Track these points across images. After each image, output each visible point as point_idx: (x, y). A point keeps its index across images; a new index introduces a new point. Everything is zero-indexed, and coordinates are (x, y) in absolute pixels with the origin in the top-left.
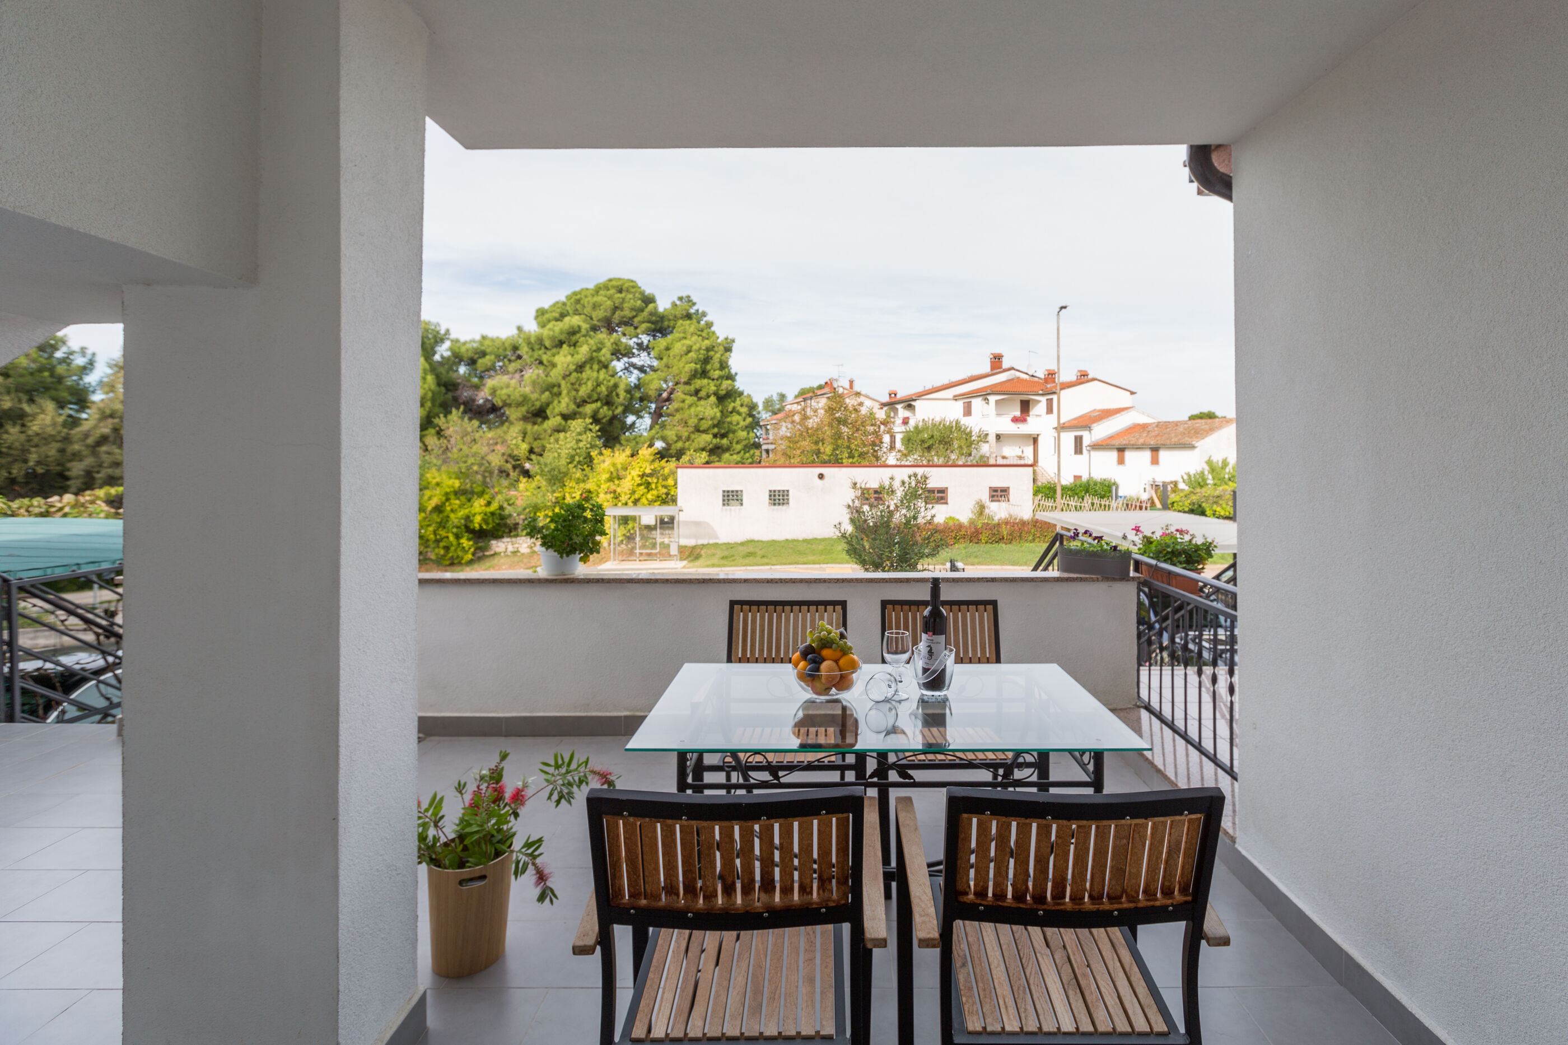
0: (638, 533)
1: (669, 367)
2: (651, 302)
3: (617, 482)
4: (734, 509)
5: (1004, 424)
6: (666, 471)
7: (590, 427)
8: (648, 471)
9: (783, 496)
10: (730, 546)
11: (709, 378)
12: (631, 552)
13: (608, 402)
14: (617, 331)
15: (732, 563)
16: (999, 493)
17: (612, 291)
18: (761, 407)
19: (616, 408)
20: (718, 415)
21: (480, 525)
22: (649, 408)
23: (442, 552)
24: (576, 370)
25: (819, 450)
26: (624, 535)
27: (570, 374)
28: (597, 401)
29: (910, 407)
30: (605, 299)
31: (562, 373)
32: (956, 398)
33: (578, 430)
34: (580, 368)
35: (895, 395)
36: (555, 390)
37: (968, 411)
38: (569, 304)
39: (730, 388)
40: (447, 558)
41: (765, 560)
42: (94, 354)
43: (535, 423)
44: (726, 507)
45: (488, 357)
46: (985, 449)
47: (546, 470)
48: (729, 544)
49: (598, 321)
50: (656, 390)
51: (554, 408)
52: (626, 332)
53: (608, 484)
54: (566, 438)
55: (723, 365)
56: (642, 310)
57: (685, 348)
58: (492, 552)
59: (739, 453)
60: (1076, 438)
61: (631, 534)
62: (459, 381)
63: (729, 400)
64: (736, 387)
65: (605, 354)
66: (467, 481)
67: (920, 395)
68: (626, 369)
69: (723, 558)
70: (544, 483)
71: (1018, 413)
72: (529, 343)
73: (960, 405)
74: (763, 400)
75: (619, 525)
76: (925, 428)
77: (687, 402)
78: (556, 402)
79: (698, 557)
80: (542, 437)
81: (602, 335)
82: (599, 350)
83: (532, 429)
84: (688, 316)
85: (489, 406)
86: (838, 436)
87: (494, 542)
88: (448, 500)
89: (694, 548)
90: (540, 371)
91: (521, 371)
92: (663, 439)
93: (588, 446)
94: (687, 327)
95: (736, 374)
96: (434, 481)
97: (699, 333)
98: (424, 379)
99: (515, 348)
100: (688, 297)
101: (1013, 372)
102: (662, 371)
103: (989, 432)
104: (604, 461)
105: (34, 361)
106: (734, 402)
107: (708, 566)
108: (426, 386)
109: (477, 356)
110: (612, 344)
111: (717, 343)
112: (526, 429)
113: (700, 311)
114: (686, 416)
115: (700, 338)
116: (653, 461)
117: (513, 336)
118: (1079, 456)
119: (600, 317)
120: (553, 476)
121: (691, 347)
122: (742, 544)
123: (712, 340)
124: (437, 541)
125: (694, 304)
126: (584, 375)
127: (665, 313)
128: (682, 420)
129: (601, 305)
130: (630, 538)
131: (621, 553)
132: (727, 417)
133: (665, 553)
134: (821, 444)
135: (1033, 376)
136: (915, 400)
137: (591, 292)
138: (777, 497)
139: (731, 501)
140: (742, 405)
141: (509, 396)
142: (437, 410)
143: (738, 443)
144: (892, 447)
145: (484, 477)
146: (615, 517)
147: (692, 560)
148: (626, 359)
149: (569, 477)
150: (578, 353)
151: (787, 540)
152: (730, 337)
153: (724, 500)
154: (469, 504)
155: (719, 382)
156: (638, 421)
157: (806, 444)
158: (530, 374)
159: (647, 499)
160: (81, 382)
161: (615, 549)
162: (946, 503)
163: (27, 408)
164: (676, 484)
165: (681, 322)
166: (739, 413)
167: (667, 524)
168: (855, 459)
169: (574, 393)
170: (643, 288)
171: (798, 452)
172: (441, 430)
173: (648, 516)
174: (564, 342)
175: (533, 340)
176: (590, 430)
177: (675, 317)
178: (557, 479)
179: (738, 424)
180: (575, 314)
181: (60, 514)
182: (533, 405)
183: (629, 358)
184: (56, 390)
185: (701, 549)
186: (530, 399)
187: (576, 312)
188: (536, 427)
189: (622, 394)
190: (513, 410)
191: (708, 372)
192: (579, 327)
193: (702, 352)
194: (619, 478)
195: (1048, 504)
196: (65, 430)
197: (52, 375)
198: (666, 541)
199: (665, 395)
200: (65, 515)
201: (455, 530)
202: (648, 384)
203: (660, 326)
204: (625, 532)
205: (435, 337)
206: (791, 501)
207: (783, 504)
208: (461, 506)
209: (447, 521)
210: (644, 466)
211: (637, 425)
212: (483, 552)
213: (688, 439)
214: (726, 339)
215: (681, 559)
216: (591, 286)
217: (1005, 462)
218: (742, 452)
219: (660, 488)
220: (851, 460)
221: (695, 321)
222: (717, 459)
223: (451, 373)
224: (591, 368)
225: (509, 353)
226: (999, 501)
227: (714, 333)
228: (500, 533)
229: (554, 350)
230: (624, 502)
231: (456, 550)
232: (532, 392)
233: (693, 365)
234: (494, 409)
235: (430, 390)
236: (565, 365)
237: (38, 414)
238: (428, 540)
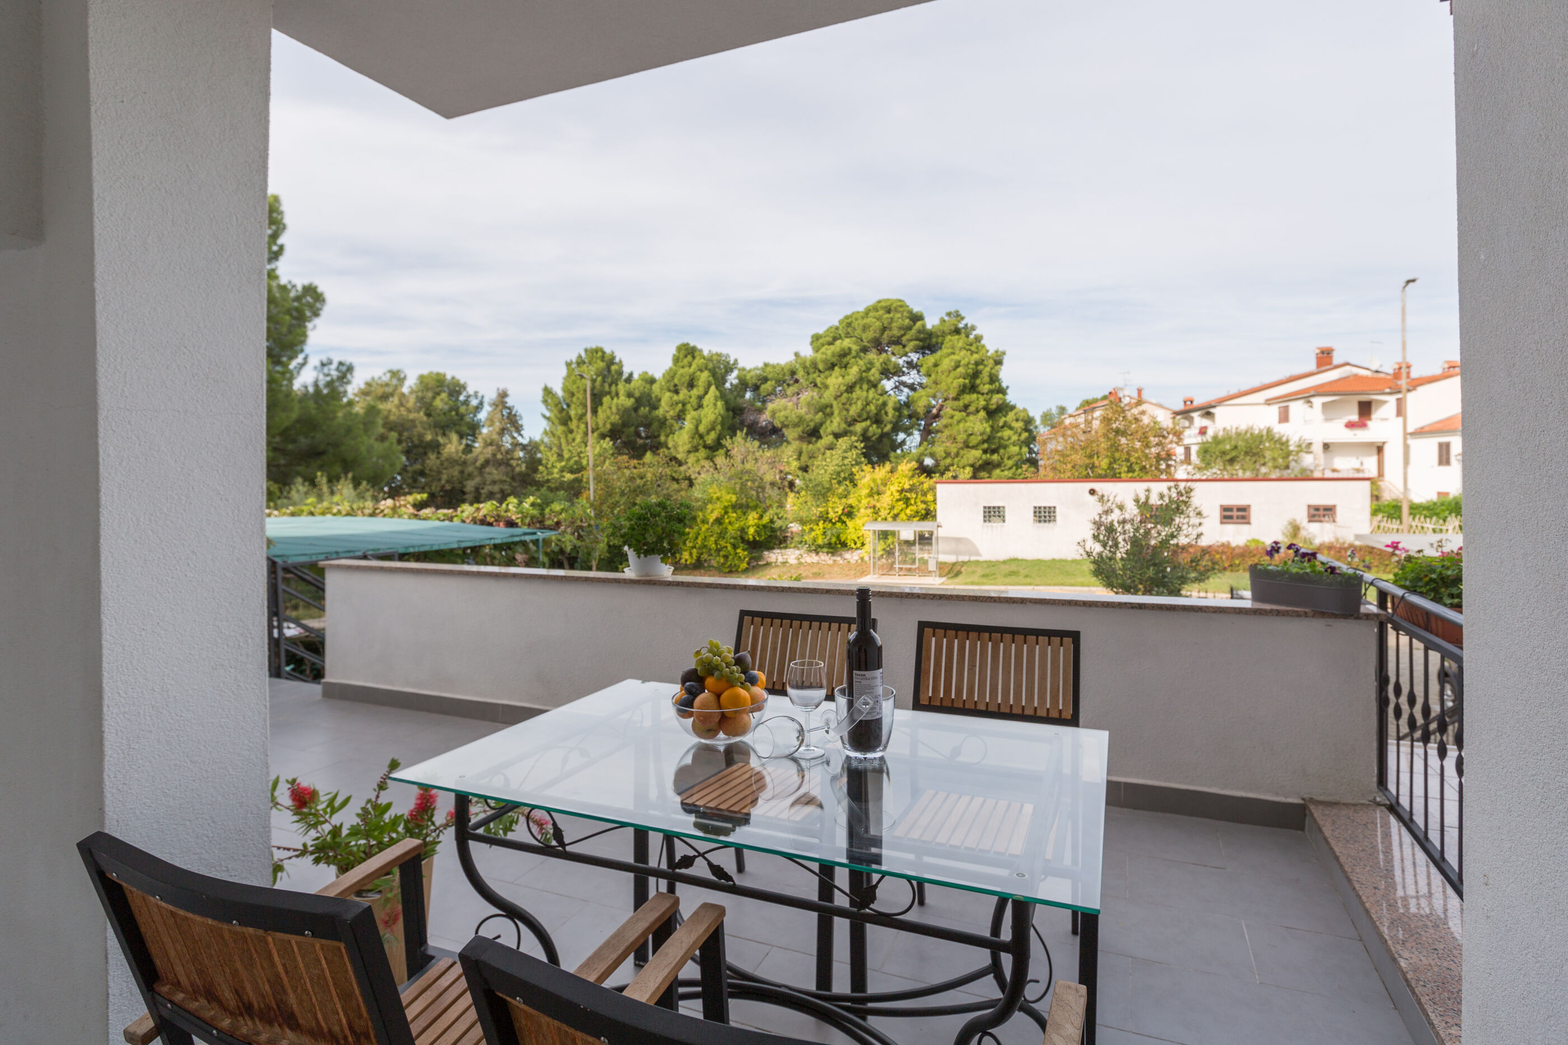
0: (897, 548)
1: (937, 384)
2: (919, 320)
3: (876, 497)
4: (996, 525)
5: (1337, 431)
6: (926, 486)
7: (856, 444)
8: (907, 486)
9: (1049, 512)
10: (991, 564)
11: (979, 393)
12: (891, 567)
13: (877, 420)
14: (886, 351)
15: (992, 581)
16: (1321, 512)
17: (881, 312)
18: (1038, 421)
19: (885, 426)
20: (988, 430)
21: (754, 537)
22: (920, 425)
23: (722, 560)
24: (847, 391)
25: (1093, 464)
26: (884, 549)
27: (842, 394)
28: (866, 420)
29: (1208, 415)
30: (875, 320)
31: (833, 394)
32: (1269, 402)
33: (844, 447)
34: (850, 388)
35: (1192, 402)
36: (828, 410)
37: (1284, 417)
38: (841, 328)
39: (1001, 402)
40: (726, 566)
41: (1028, 580)
42: (483, 397)
43: (810, 443)
44: (987, 524)
45: (769, 382)
46: (1308, 460)
47: (811, 485)
48: (990, 561)
49: (868, 342)
50: (925, 406)
51: (826, 428)
52: (895, 352)
53: (869, 499)
54: (832, 455)
55: (994, 379)
56: (910, 328)
57: (953, 364)
58: (765, 562)
59: (1010, 468)
60: (1441, 445)
61: (891, 549)
62: (745, 405)
63: (1000, 415)
64: (1008, 401)
65: (874, 374)
66: (743, 496)
67: (1221, 402)
68: (896, 387)
69: (983, 576)
70: (809, 498)
71: (1355, 417)
72: (805, 368)
73: (1274, 410)
74: (1041, 413)
75: (879, 539)
76: (1228, 438)
77: (955, 418)
78: (828, 422)
79: (958, 574)
80: (816, 455)
81: (872, 355)
82: (869, 370)
83: (807, 448)
84: (957, 331)
85: (770, 427)
86: (1115, 447)
87: (766, 553)
88: (726, 513)
89: (954, 564)
90: (815, 393)
91: (798, 394)
92: (932, 455)
93: (854, 462)
94: (956, 342)
95: (1008, 387)
96: (715, 496)
97: (968, 347)
98: (715, 405)
99: (793, 373)
100: (957, 312)
101: (1348, 368)
102: (930, 388)
103: (1313, 441)
104: (864, 477)
105: (446, 404)
106: (1005, 416)
107: (966, 584)
108: (716, 411)
109: (760, 382)
110: (881, 364)
111: (987, 357)
112: (801, 448)
113: (969, 325)
114: (954, 432)
115: (969, 352)
116: (913, 476)
117: (791, 362)
118: (1444, 469)
119: (870, 338)
120: (817, 491)
121: (960, 361)
122: (1004, 562)
123: (981, 353)
124: (718, 550)
125: (963, 318)
126: (854, 395)
127: (933, 330)
128: (950, 436)
129: (870, 326)
130: (889, 553)
131: (882, 567)
132: (997, 432)
133: (923, 570)
134: (1096, 456)
135: (1377, 372)
136: (1214, 407)
137: (861, 314)
138: (1043, 514)
139: (992, 518)
140: (1017, 420)
141: (787, 418)
142: (725, 432)
143: (1009, 458)
144: (1187, 460)
145: (758, 493)
146: (874, 532)
147: (952, 577)
148: (896, 378)
149: (832, 492)
150: (848, 375)
151: (1054, 560)
152: (1001, 349)
153: (985, 517)
154: (745, 517)
155: (989, 396)
156: (908, 438)
157: (1078, 458)
158: (806, 396)
159: (906, 514)
160: (475, 419)
161: (874, 563)
162: (1249, 523)
163: (441, 440)
164: (935, 501)
165: (949, 337)
166: (1011, 428)
167: (924, 540)
168: (1136, 474)
169: (845, 413)
170: (911, 306)
171: (1069, 466)
172: (728, 451)
173: (907, 532)
174: (836, 365)
175: (808, 364)
176: (856, 447)
177: (944, 332)
178: (822, 493)
179: (1009, 438)
180: (847, 337)
181: (381, 514)
182: (808, 426)
183: (899, 376)
184: (460, 425)
185: (962, 566)
186: (805, 420)
187: (848, 335)
188: (811, 446)
189: (891, 412)
190: (790, 430)
191: (978, 386)
192: (850, 349)
193: (971, 366)
194: (879, 494)
195: (1391, 526)
196: (464, 456)
197: (457, 414)
198: (926, 556)
199: (934, 411)
200: (384, 516)
201: (732, 541)
202: (916, 401)
203: (929, 343)
204: (885, 546)
205: (726, 367)
206: (1058, 518)
207: (1050, 521)
208: (738, 519)
209: (726, 532)
210: (903, 481)
211: (908, 443)
212: (757, 561)
213: (957, 455)
214: (997, 352)
215: (941, 576)
216: (861, 309)
217: (1335, 475)
218: (1014, 468)
219: (919, 503)
220: (1130, 475)
221: (963, 335)
222: (987, 475)
223: (738, 398)
224: (861, 388)
225: (787, 378)
226: (1321, 521)
227: (983, 346)
228: (772, 545)
229: (827, 373)
230: (883, 517)
231: (733, 559)
232: (807, 414)
233: (961, 380)
234: (775, 430)
235: (720, 414)
236: (837, 387)
237: (447, 444)
238: (710, 549)
